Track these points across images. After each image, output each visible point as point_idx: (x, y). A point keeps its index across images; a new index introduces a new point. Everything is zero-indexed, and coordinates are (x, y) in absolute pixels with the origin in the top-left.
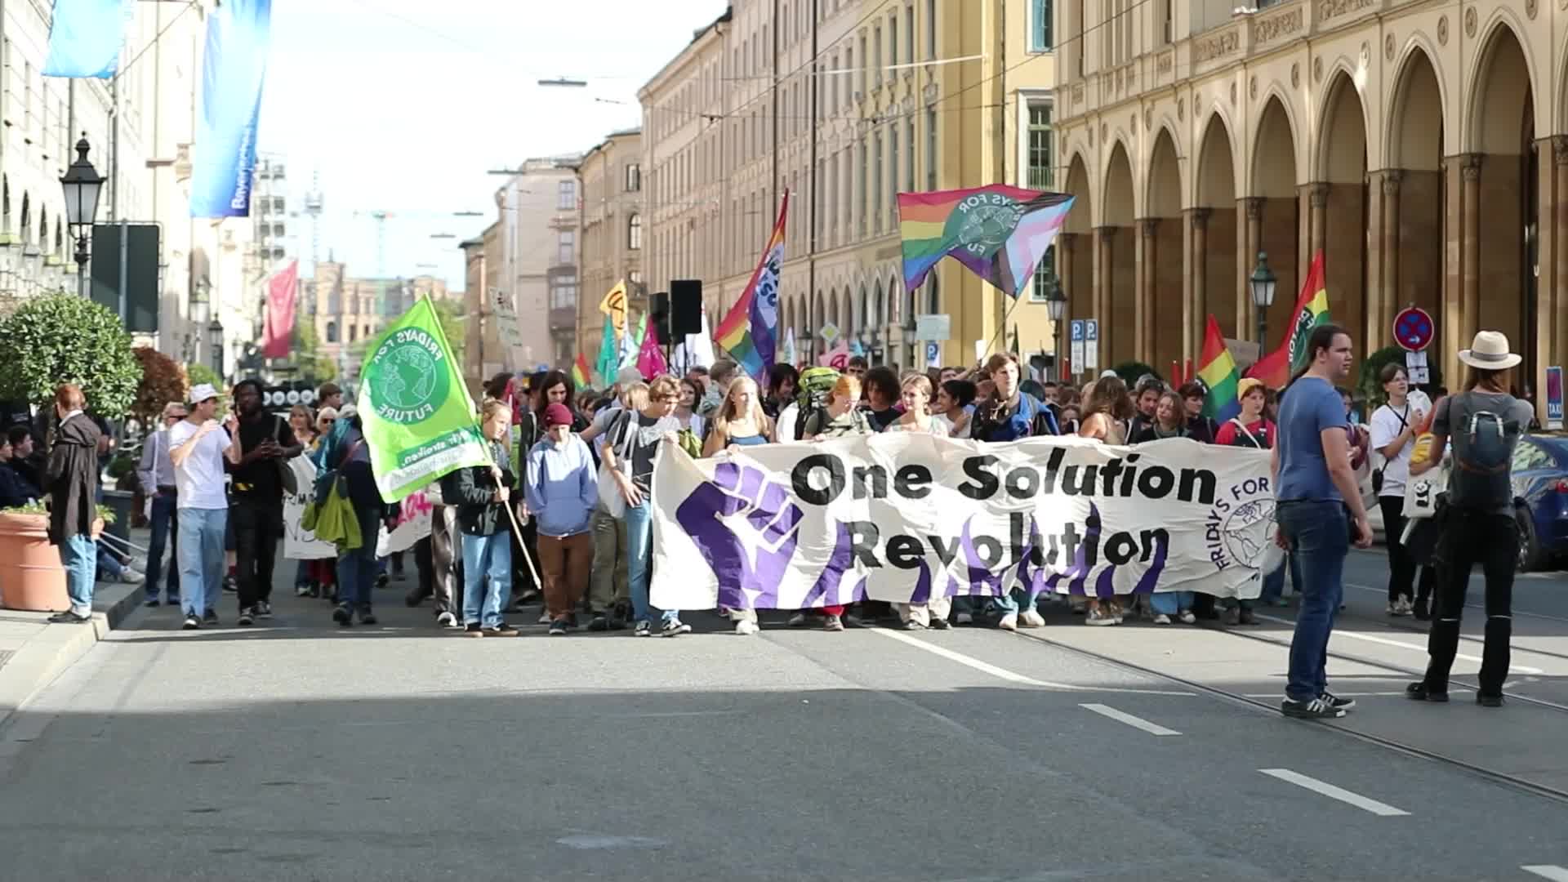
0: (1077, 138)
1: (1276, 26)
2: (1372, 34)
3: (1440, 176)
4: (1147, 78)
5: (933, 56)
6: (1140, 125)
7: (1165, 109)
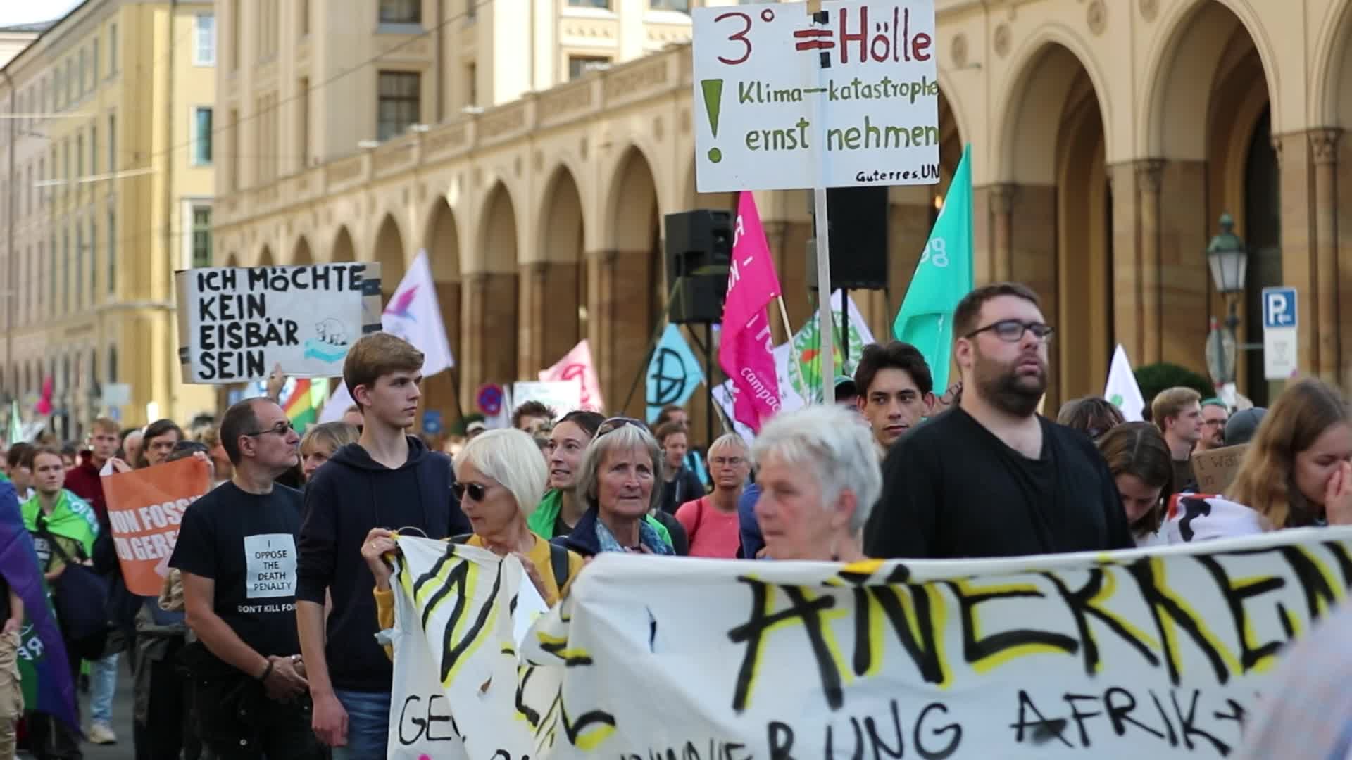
0: (232, 241)
1: (390, 158)
2: (465, 167)
3: (516, 279)
4: (288, 194)
5: (113, 169)
6: (283, 231)
7: (303, 220)
